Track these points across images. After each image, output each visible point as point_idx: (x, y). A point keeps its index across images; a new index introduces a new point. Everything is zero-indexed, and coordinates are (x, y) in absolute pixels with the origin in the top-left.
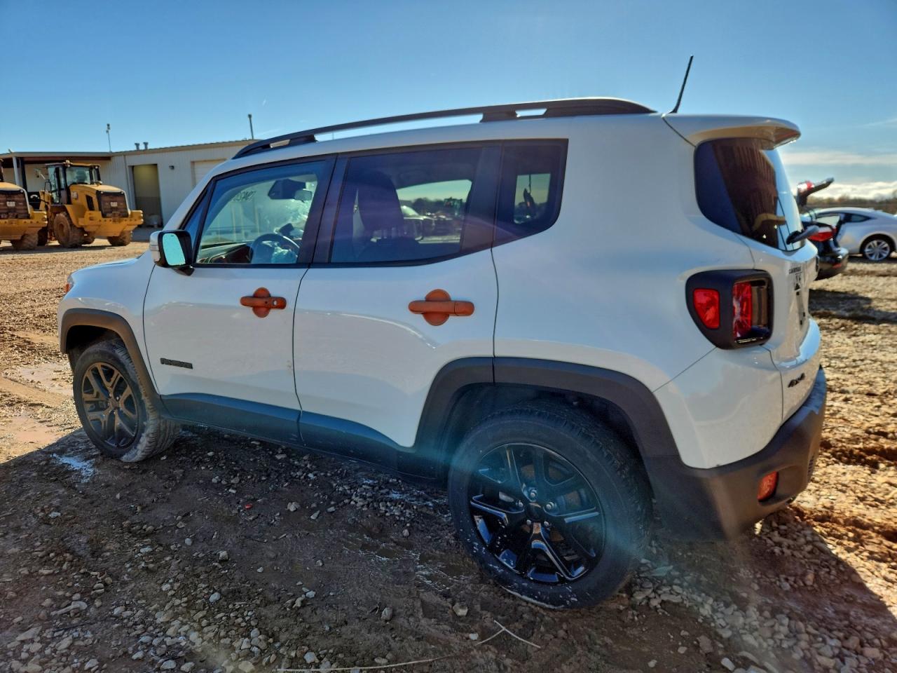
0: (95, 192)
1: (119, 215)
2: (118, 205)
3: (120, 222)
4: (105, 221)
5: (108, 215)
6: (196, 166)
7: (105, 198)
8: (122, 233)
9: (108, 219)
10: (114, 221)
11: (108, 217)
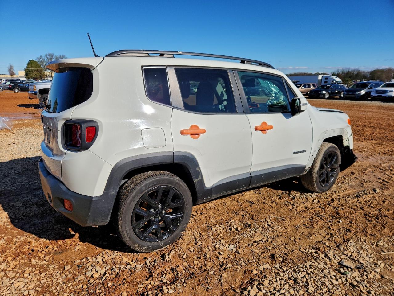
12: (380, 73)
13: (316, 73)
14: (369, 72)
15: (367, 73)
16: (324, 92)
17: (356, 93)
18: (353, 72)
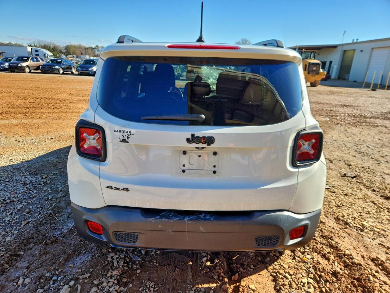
0: (308, 63)
1: (315, 73)
2: (316, 69)
3: (315, 76)
4: (308, 75)
5: (311, 73)
6: (374, 50)
7: (312, 66)
8: (315, 81)
9: (309, 75)
10: (312, 76)
11: (310, 74)
12: (74, 49)
13: (8, 42)
14: (64, 47)
15: (62, 47)
16: (57, 67)
17: (90, 69)
18: (49, 46)
